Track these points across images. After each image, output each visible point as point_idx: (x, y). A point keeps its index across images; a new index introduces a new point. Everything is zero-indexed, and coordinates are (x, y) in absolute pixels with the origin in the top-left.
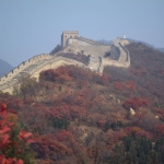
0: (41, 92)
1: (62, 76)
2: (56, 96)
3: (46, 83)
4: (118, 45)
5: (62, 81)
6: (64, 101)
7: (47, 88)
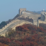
0: (17, 36)
1: (25, 29)
2: (23, 37)
3: (19, 31)
4: (44, 14)
5: (25, 31)
6: (27, 39)
7: (19, 34)
